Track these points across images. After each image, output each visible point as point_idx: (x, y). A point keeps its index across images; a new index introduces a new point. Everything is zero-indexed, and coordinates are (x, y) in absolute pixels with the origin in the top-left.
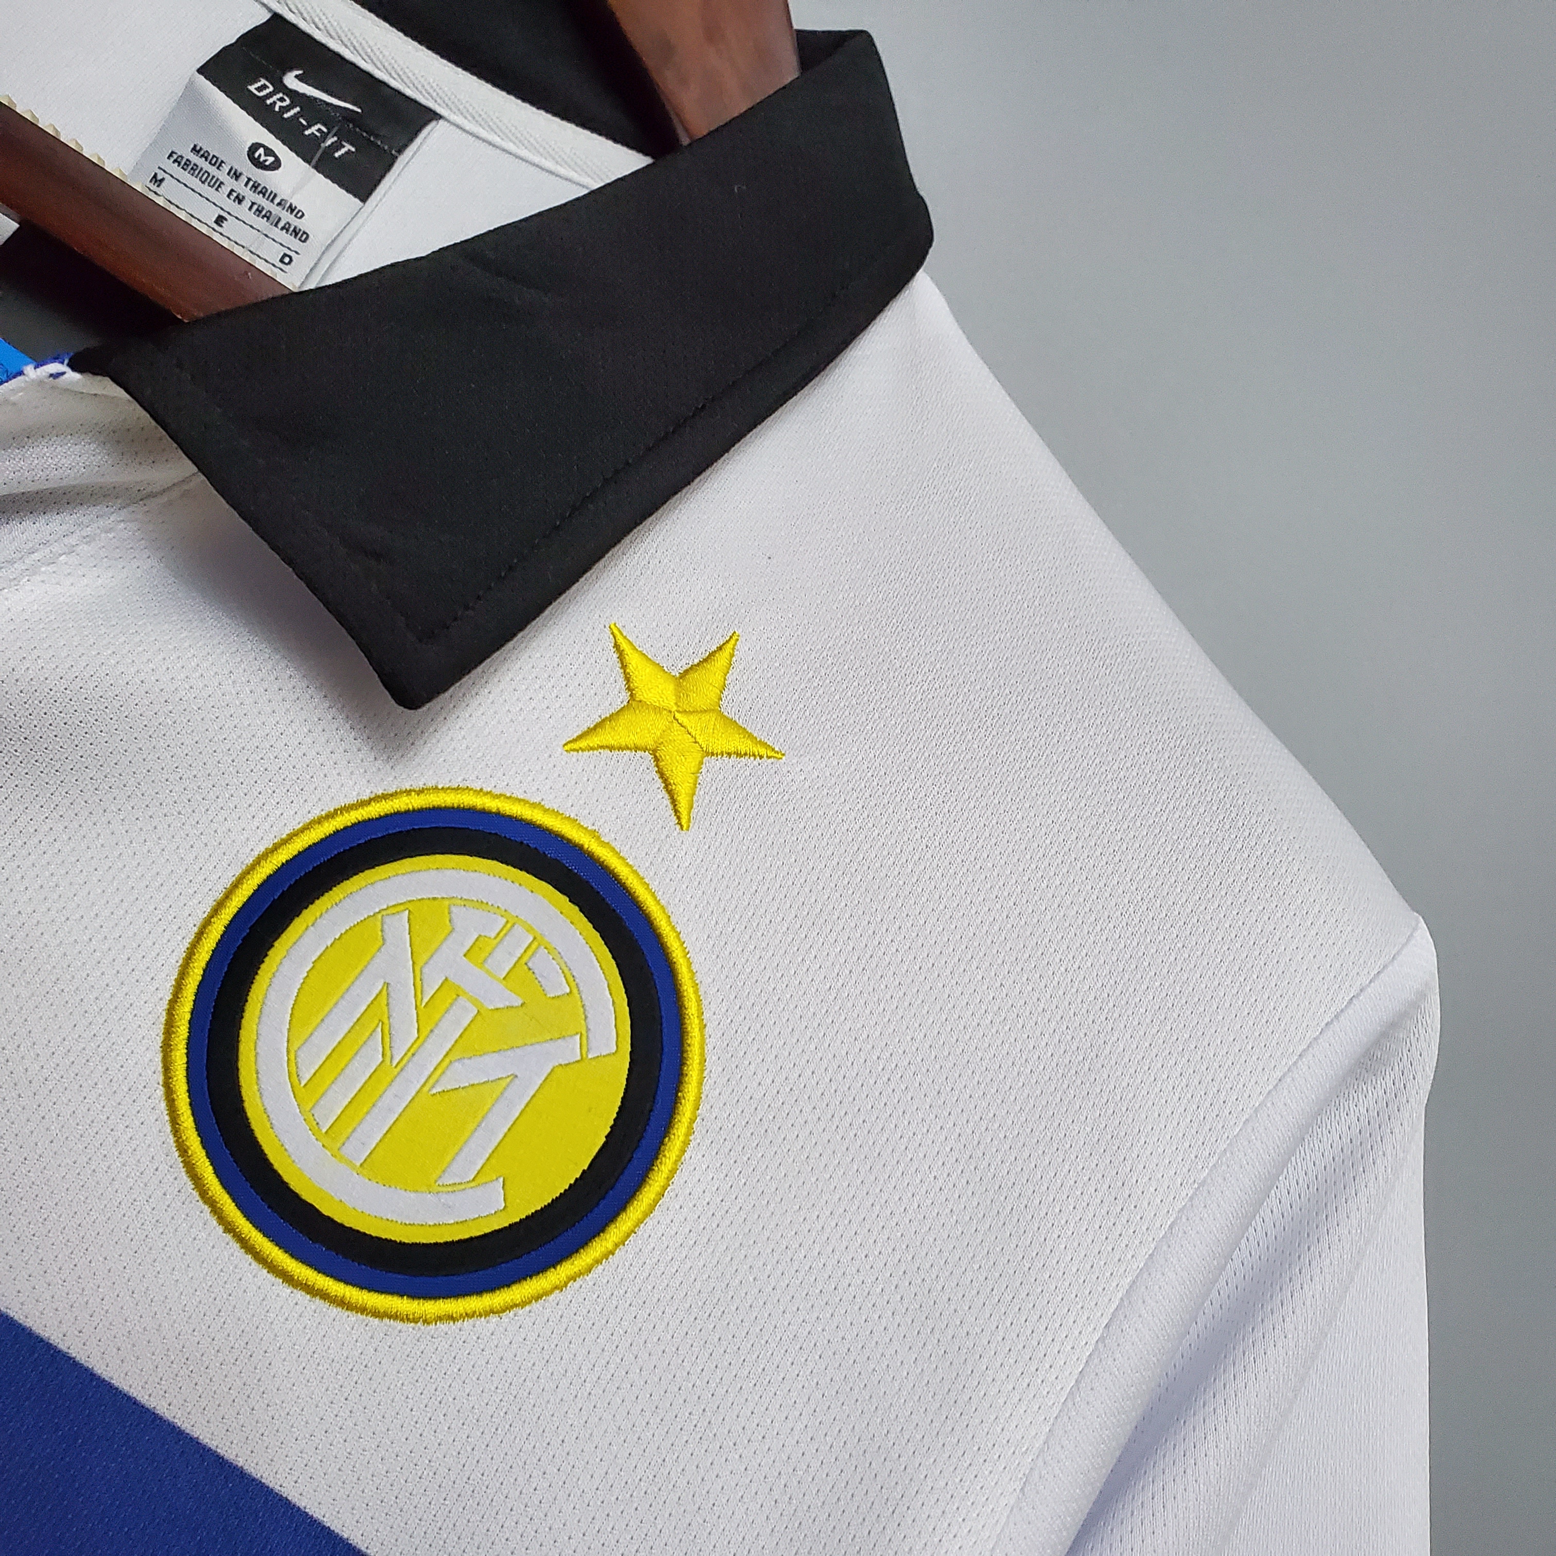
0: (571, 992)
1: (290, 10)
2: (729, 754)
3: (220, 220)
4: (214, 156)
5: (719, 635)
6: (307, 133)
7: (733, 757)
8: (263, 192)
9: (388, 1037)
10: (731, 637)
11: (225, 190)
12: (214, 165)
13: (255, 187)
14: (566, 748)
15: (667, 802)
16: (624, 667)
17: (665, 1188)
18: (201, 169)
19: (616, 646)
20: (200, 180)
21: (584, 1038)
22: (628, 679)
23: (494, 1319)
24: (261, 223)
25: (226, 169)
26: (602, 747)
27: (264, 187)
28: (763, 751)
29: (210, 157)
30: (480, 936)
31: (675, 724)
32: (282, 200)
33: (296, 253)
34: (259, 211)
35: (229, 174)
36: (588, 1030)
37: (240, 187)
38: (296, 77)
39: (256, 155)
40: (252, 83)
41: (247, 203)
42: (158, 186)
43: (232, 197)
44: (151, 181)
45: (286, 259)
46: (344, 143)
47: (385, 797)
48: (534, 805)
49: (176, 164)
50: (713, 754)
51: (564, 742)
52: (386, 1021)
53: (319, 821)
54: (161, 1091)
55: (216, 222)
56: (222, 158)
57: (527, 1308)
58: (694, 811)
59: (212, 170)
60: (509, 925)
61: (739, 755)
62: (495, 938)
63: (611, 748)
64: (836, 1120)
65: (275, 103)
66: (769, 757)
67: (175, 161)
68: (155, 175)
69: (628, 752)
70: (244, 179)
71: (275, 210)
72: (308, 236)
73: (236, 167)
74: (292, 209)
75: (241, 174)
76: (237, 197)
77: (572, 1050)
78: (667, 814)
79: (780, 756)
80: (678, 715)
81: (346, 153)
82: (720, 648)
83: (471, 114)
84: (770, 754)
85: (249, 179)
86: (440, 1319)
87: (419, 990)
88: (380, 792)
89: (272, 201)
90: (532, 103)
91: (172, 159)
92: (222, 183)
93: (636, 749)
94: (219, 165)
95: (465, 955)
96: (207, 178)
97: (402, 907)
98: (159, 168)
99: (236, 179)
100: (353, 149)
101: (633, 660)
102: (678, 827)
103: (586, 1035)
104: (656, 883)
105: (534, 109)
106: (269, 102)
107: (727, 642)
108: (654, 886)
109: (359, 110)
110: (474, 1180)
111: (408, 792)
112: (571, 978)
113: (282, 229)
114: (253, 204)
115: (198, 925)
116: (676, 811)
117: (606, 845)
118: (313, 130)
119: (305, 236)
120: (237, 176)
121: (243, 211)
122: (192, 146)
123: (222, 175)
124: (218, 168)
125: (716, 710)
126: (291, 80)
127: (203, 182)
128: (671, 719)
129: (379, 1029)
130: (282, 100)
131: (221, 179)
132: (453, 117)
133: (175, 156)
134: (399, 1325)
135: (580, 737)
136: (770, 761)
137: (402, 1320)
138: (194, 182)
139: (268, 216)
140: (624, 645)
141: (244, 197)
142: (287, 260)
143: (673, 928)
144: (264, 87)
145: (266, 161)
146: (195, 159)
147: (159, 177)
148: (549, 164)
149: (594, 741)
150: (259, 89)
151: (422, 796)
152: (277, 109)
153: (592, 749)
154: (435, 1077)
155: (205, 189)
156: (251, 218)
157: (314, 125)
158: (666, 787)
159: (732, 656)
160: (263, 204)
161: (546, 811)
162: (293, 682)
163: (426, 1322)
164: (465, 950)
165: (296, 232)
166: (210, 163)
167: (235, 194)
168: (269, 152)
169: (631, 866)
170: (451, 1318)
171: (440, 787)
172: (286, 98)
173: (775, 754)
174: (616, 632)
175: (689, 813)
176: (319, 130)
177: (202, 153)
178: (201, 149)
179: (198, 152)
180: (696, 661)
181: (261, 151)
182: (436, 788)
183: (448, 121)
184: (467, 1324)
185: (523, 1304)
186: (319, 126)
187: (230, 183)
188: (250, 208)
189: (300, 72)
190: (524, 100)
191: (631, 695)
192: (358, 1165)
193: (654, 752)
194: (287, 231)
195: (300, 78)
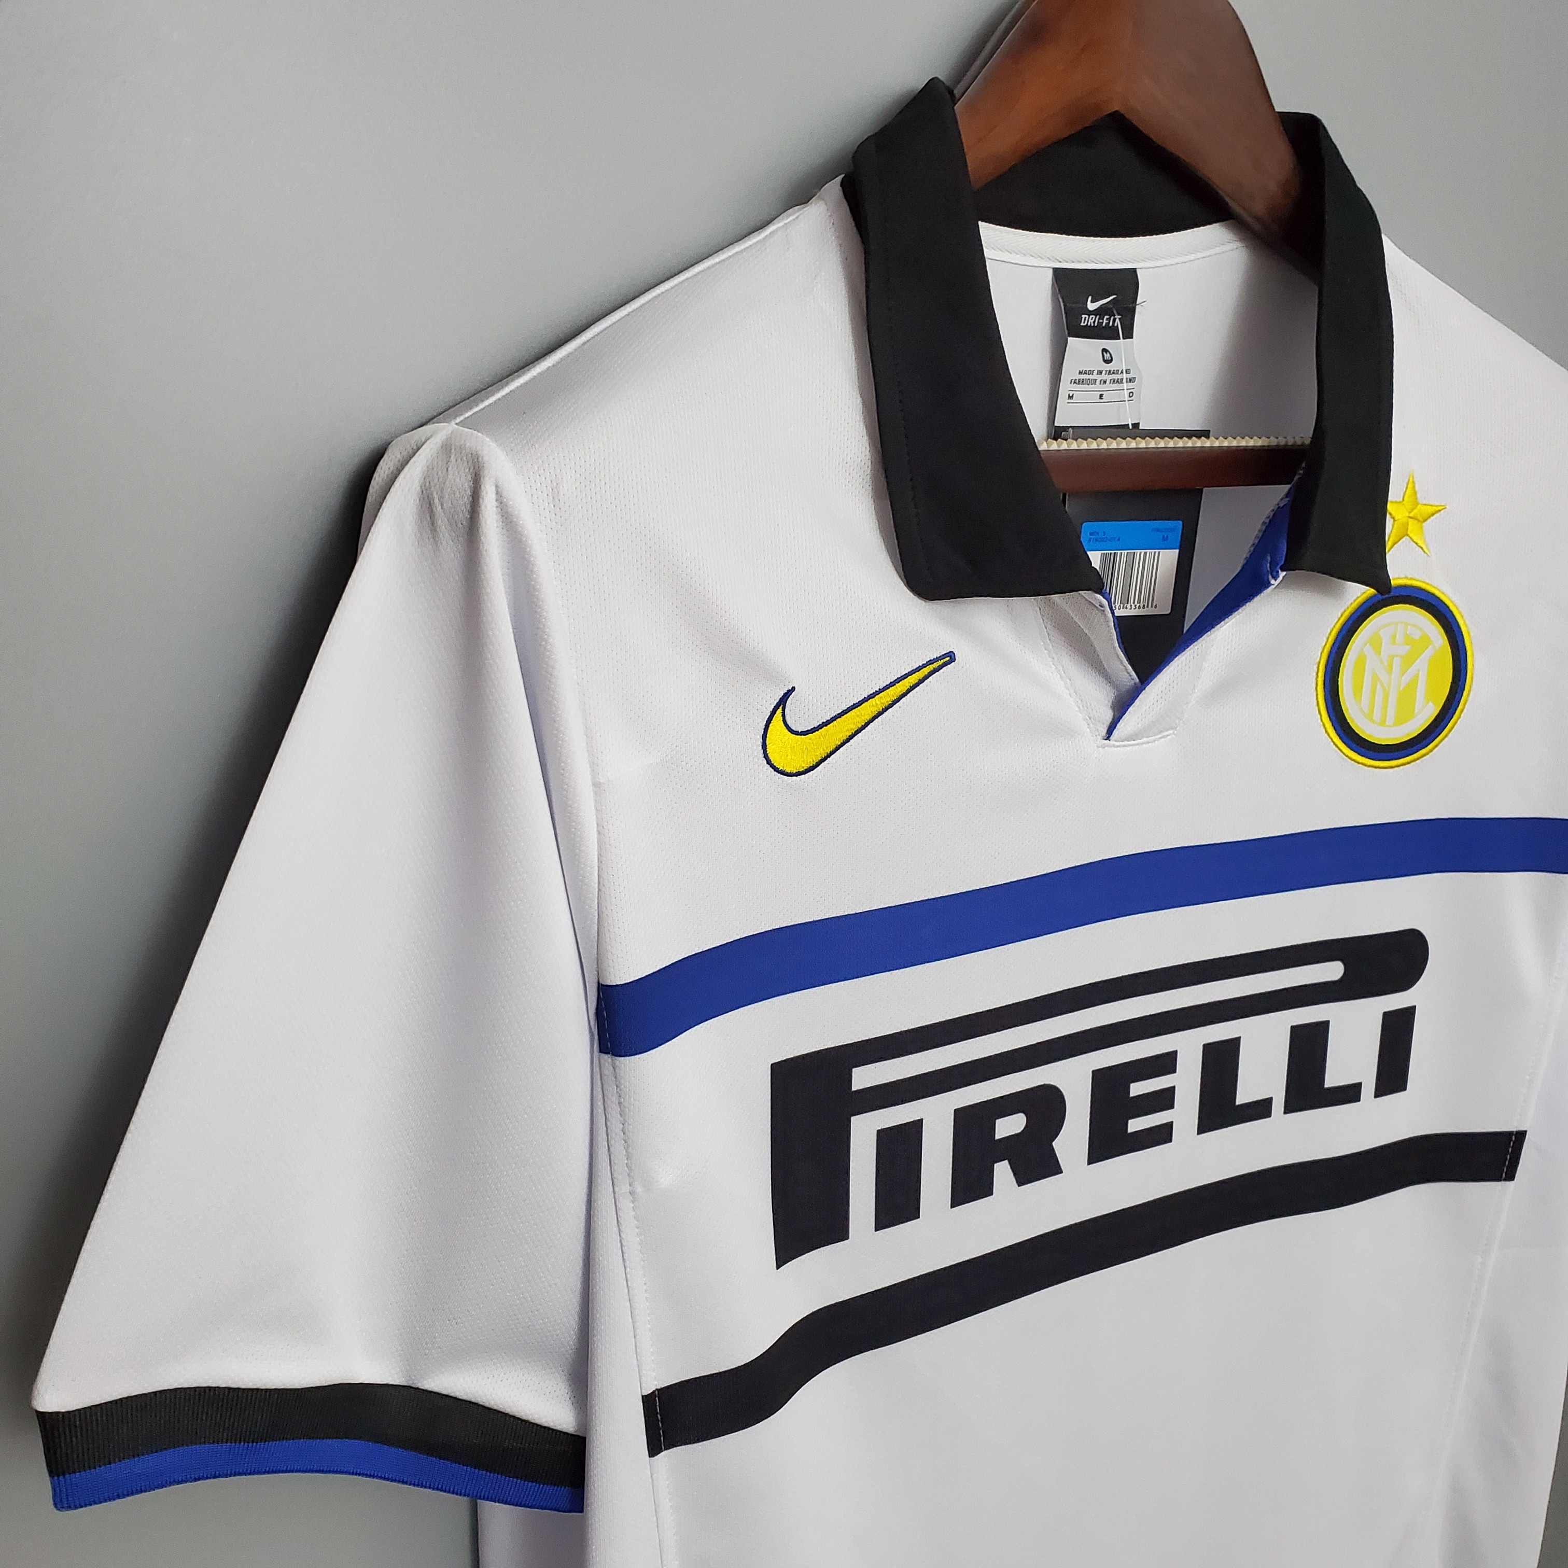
1: (1060, 262)
3: (1101, 396)
4: (1089, 370)
6: (1104, 325)
8: (1113, 373)
11: (1098, 382)
12: (1090, 374)
13: (1109, 372)
18: (1086, 379)
20: (1087, 385)
24: (1117, 386)
25: (1095, 372)
27: (1114, 370)
29: (1087, 372)
32: (1122, 370)
33: (1134, 389)
34: (1115, 382)
35: (1097, 374)
37: (1104, 376)
39: (1105, 356)
40: (1080, 323)
41: (1108, 382)
42: (1073, 399)
43: (1102, 383)
44: (1069, 399)
46: (1116, 317)
49: (1075, 384)
55: (1100, 398)
56: (1092, 369)
59: (1091, 377)
63: (1396, 543)
68: (1069, 395)
69: (1401, 541)
70: (1104, 373)
71: (1121, 377)
73: (1099, 369)
74: (1126, 372)
75: (1102, 371)
81: (1118, 321)
83: (1148, 258)
85: (1106, 371)
89: (1118, 373)
91: (1072, 383)
92: (1096, 380)
93: (1403, 537)
94: (1092, 372)
96: (1089, 382)
98: (1069, 391)
100: (1120, 317)
106: (1089, 324)
109: (1114, 296)
113: (1125, 382)
114: (1111, 380)
118: (1105, 322)
119: (1134, 380)
121: (1108, 386)
122: (1078, 372)
123: (1095, 376)
124: (1092, 374)
126: (1092, 306)
127: (1089, 385)
130: (1091, 319)
131: (1095, 378)
132: (1143, 265)
133: (1073, 381)
138: (1085, 387)
139: (1119, 382)
141: (1107, 380)
142: (1131, 394)
144: (1084, 319)
145: (1109, 356)
146: (1081, 377)
147: (1071, 395)
150: (1083, 322)
152: (1092, 325)
155: (1091, 387)
156: (1113, 387)
157: (1104, 320)
160: (1115, 378)
165: (1131, 380)
166: (1088, 374)
167: (1103, 381)
168: (1107, 352)
172: (1092, 316)
176: (1107, 320)
177: (1083, 372)
178: (1082, 370)
181: (1105, 354)
186: (1106, 318)
187: (1099, 378)
188: (1111, 383)
189: (1091, 299)
194: (1127, 382)
195: (1092, 302)
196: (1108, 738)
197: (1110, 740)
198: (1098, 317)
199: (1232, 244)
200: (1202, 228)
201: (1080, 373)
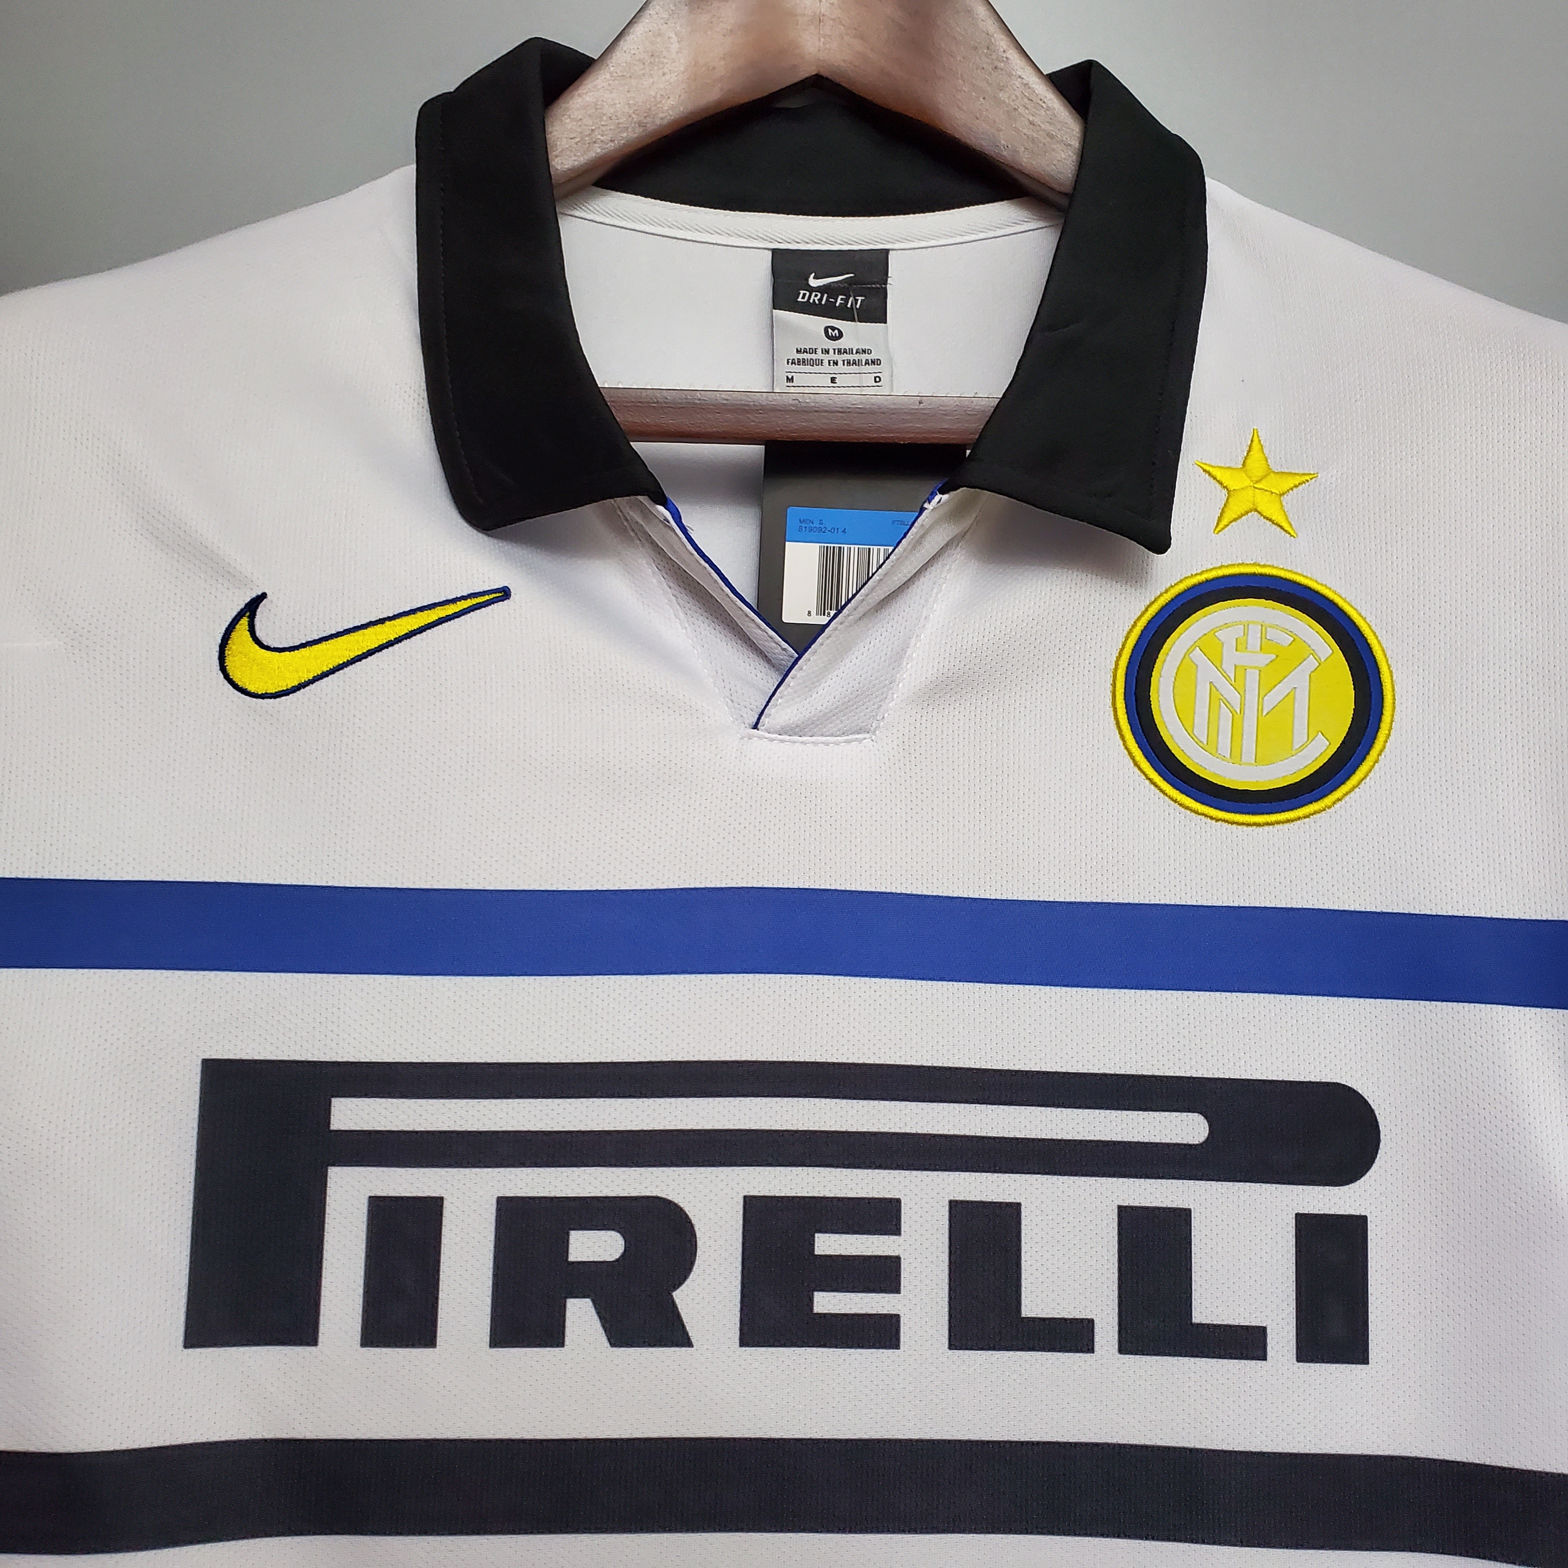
0: (1294, 639)
1: (779, 242)
2: (1292, 489)
3: (833, 380)
4: (810, 349)
5: (1248, 435)
6: (837, 304)
7: (1295, 489)
8: (845, 352)
9: (1227, 703)
10: (1254, 433)
11: (826, 362)
12: (812, 353)
13: (839, 351)
14: (1216, 532)
15: (1279, 529)
16: (1215, 478)
17: (1394, 695)
18: (808, 359)
19: (1205, 471)
20: (811, 365)
21: (1314, 655)
22: (1221, 483)
23: (1357, 790)
24: (854, 368)
25: (819, 351)
26: (1231, 522)
27: (845, 349)
28: (1307, 478)
29: (808, 350)
30: (1237, 639)
31: (1256, 490)
32: (857, 350)
33: (880, 372)
34: (849, 363)
35: (822, 353)
36: (1313, 650)
37: (832, 356)
38: (814, 278)
39: (830, 334)
40: (798, 297)
41: (840, 363)
42: (793, 382)
43: (832, 364)
44: (787, 382)
45: (877, 379)
46: (857, 298)
47: (1152, 603)
48: (1221, 567)
49: (794, 365)
50: (1284, 494)
51: (1213, 531)
52: (1221, 697)
53: (1131, 631)
54: (1147, 782)
55: (832, 382)
56: (814, 347)
57: (1368, 778)
58: (1294, 526)
59: (814, 356)
60: (1246, 627)
61: (1296, 486)
62: (1244, 635)
63: (1235, 520)
64: (1453, 622)
65: (814, 300)
66: (1311, 479)
67: (792, 364)
68: (787, 377)
69: (1244, 517)
70: (831, 351)
71: (856, 357)
72: (880, 360)
73: (824, 347)
74: (864, 351)
75: (829, 349)
76: (834, 363)
77: (1312, 662)
78: (1283, 534)
79: (1316, 475)
80: (1255, 486)
81: (861, 302)
82: (1252, 441)
83: (904, 239)
84: (1311, 477)
85: (834, 350)
86: (1334, 803)
87: (1227, 678)
88: (1148, 603)
89: (852, 353)
90: (929, 211)
91: (790, 364)
92: (822, 360)
93: (1247, 513)
94: (814, 351)
95: (1236, 650)
96: (812, 363)
97: (1194, 647)
98: (787, 372)
99: (828, 353)
100: (863, 298)
101: (1217, 473)
102: (1292, 538)
103: (1314, 653)
104: (1300, 569)
105: (932, 214)
106: (811, 301)
107: (1253, 435)
108: (1299, 571)
109: (852, 275)
110: (1308, 740)
111: (1161, 595)
112: (1290, 633)
113: (866, 364)
114: (844, 361)
115: (1111, 706)
116: (1286, 531)
117: (1264, 566)
118: (839, 301)
119: (879, 361)
120: (827, 352)
121: (841, 368)
122: (795, 350)
123: (820, 355)
124: (816, 353)
125: (1269, 471)
126: (813, 282)
127: (813, 366)
128: (1253, 488)
129: (1222, 703)
130: (816, 296)
131: (820, 358)
132: (896, 246)
133: (790, 361)
134: (1318, 815)
135: (1218, 524)
136: (1314, 480)
137: (1319, 813)
138: (808, 368)
139: (854, 363)
140: (1208, 468)
141: (837, 361)
143: (1322, 585)
144: (804, 295)
145: (836, 334)
146: (801, 356)
147: (790, 377)
148: (959, 240)
149: (1225, 522)
150: (803, 298)
151: (1169, 593)
152: (817, 302)
153: (1227, 526)
154: (1260, 708)
155: (816, 369)
156: (847, 369)
157: (837, 299)
158: (1273, 523)
159: (1260, 441)
160: (849, 358)
161: (1227, 566)
162: (1079, 577)
163: (1329, 807)
164: (1235, 648)
165: (873, 362)
166: (810, 353)
167: (832, 362)
168: (833, 329)
169: (1283, 569)
170: (1339, 800)
171: (1173, 585)
172: (817, 293)
173: (1314, 476)
174: (1199, 464)
175: (1292, 528)
176: (842, 299)
177: (802, 351)
178: (801, 349)
179: (801, 351)
180: (1245, 454)
181: (830, 331)
182: (1172, 586)
183: (893, 250)
184: (1347, 798)
185: (1365, 777)
186: (840, 297)
187: (826, 358)
188: (844, 364)
189: (813, 274)
190: (923, 212)
191: (1227, 489)
192: (1253, 762)
193: (1256, 510)
194: (869, 364)
195: (815, 278)
196: (755, 727)
197: (758, 730)
198: (826, 295)
199: (1032, 224)
200: (981, 206)
201: (798, 351)
